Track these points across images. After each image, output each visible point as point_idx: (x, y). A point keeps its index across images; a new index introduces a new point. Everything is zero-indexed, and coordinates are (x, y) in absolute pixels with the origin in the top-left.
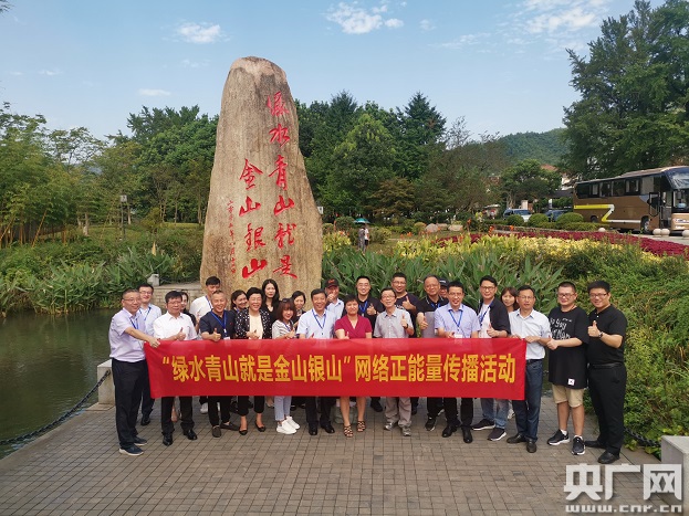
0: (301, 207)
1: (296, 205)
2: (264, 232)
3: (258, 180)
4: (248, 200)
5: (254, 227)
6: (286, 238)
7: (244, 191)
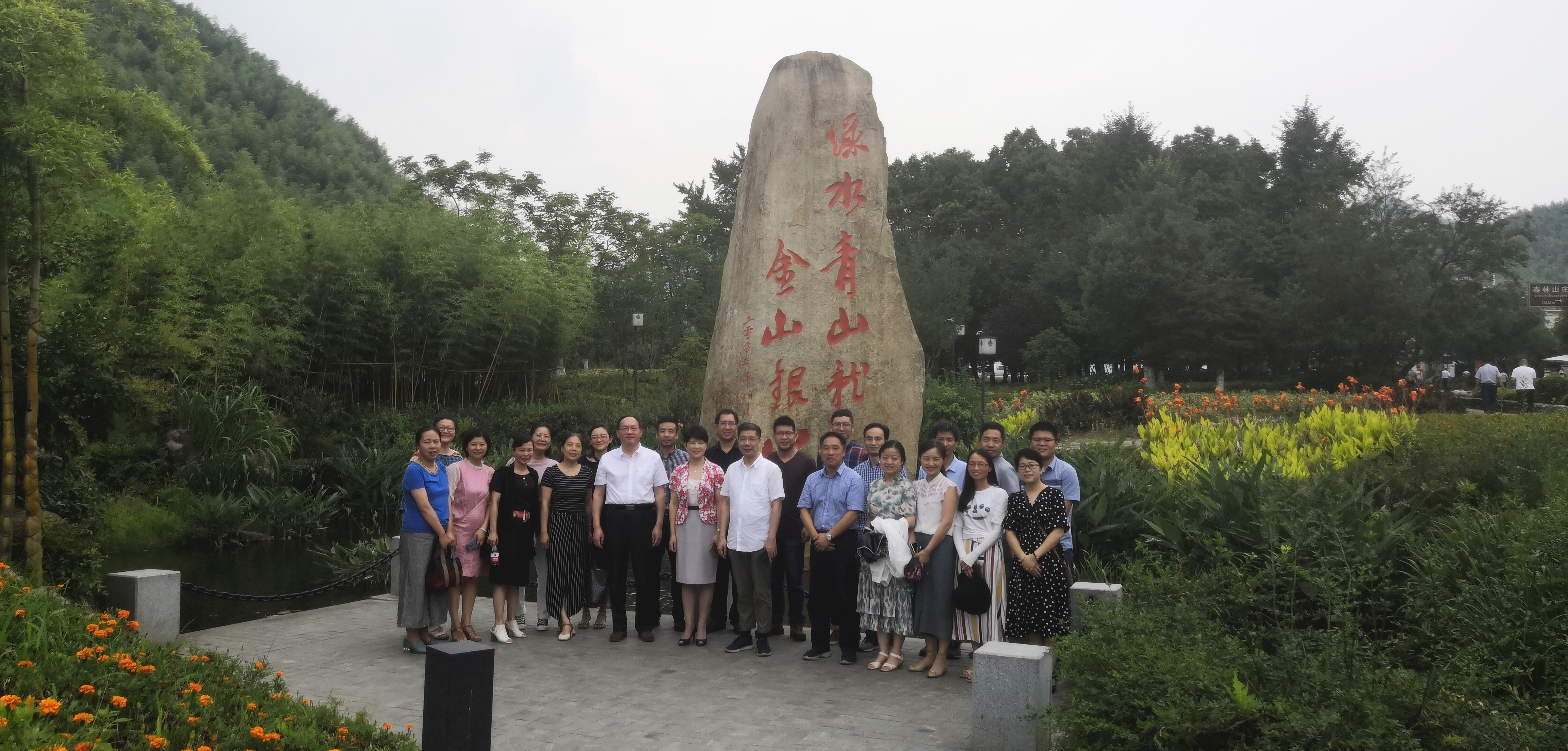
0: (881, 332)
1: (872, 327)
2: (806, 377)
3: (800, 276)
4: (781, 316)
5: (788, 367)
6: (847, 390)
7: (773, 299)
